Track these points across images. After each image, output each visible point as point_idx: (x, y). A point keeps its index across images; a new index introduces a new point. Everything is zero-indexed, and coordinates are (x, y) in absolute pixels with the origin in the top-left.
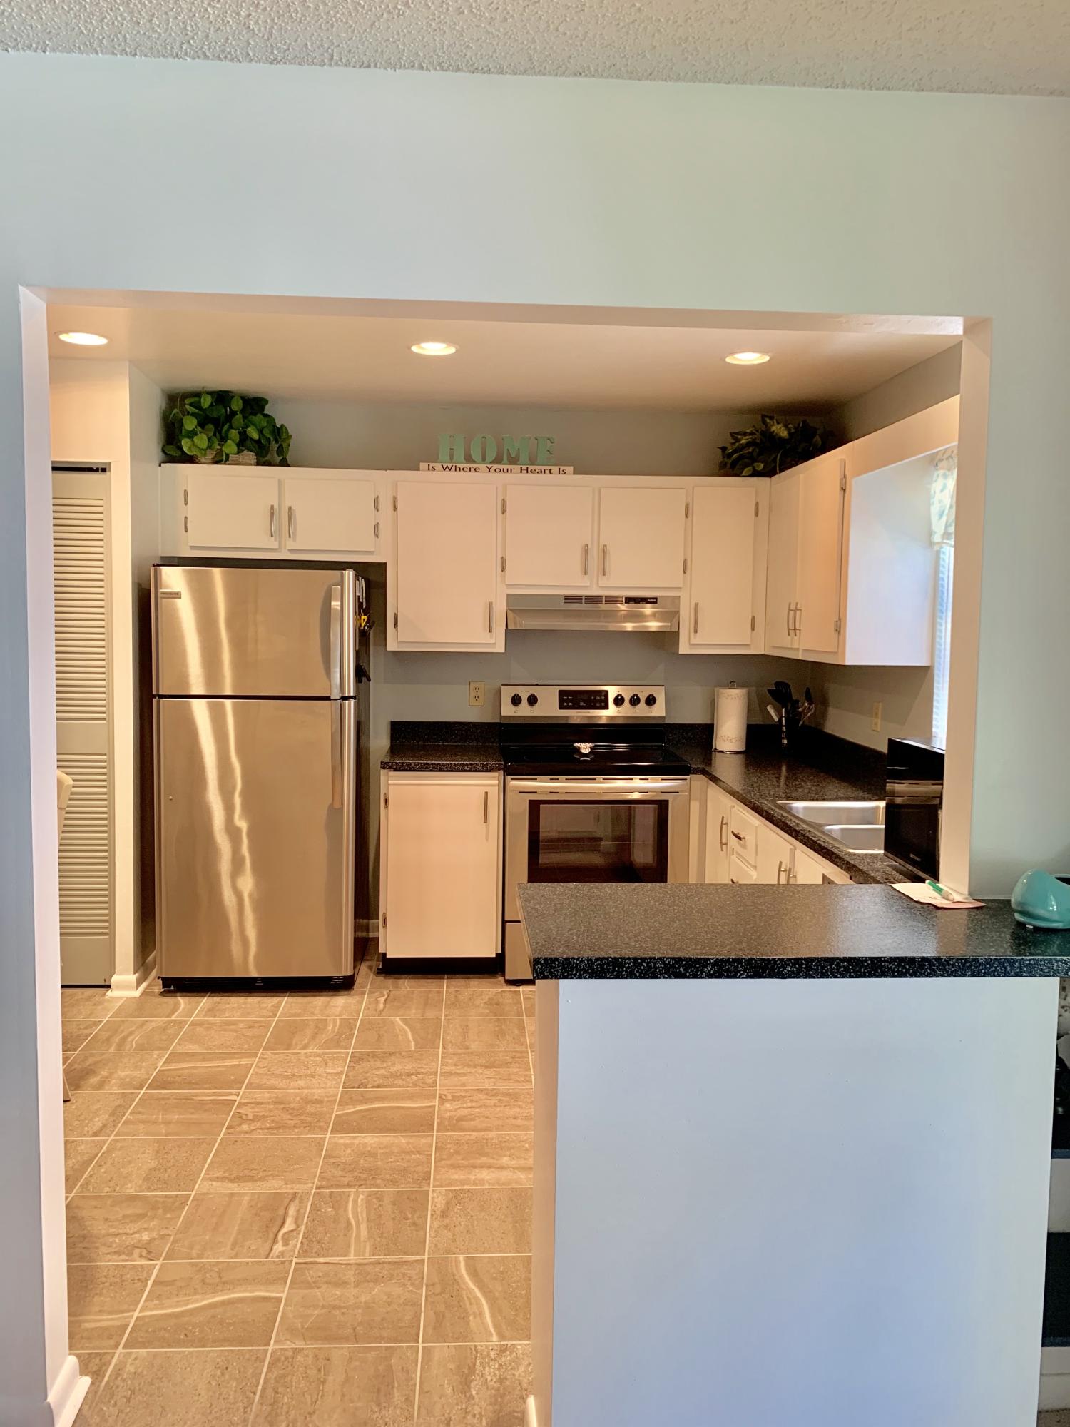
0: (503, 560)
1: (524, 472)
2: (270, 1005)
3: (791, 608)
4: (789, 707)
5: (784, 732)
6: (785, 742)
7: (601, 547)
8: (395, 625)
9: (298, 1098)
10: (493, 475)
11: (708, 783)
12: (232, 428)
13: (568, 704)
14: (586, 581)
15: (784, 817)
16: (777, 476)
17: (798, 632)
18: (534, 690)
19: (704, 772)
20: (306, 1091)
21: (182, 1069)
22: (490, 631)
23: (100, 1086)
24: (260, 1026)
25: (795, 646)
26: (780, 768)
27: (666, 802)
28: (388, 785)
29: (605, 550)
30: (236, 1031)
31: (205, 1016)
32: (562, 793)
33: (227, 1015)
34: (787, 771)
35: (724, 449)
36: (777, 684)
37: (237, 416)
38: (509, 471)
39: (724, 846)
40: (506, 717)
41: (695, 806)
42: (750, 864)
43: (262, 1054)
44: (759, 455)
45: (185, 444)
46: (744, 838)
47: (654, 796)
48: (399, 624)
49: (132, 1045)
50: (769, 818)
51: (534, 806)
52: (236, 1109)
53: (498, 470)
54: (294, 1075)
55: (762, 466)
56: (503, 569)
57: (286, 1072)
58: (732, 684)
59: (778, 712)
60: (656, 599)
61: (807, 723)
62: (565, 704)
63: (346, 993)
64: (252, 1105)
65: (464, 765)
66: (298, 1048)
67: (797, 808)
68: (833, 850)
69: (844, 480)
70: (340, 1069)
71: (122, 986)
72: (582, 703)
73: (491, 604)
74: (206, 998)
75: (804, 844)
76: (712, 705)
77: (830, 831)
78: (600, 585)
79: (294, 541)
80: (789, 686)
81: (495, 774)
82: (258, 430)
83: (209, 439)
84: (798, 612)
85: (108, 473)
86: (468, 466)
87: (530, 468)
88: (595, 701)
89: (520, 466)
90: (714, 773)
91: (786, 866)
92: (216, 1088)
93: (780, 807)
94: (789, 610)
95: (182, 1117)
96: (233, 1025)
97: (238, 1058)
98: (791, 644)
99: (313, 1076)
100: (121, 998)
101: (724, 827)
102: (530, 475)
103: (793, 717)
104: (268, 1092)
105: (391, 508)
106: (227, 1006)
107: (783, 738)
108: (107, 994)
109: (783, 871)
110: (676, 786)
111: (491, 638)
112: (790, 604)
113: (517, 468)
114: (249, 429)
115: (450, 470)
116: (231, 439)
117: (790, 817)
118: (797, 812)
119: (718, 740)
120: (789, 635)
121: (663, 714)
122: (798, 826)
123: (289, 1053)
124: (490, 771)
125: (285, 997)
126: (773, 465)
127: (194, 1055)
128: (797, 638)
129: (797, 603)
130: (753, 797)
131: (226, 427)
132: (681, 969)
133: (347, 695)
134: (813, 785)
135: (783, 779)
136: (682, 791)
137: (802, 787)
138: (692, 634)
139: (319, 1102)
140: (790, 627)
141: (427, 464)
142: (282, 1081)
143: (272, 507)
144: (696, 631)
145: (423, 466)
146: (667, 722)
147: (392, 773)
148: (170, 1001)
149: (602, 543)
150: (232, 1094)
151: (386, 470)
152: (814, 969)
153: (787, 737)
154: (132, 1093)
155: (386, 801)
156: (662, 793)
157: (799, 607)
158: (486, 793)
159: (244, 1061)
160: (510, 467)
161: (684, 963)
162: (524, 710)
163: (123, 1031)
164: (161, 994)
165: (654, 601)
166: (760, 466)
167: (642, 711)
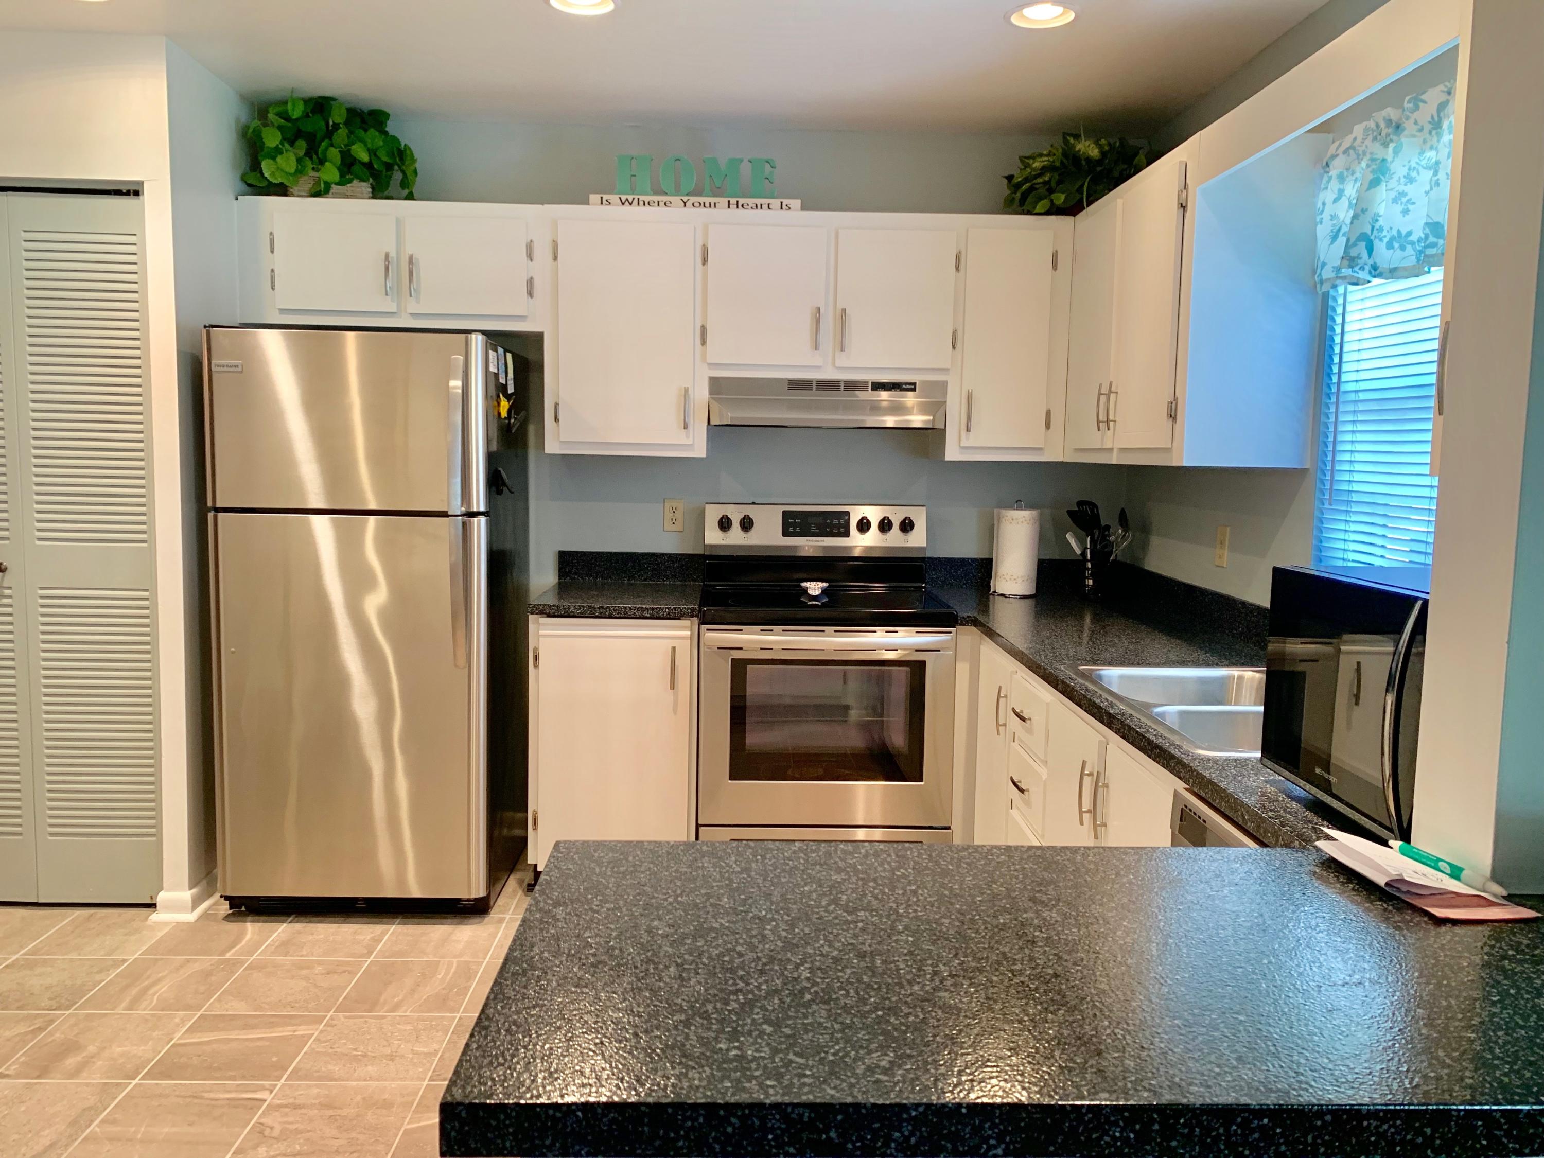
0: (703, 330)
1: (733, 207)
2: (368, 937)
3: (1103, 392)
4: (1096, 536)
5: (1088, 569)
6: (1090, 582)
7: (839, 312)
8: (556, 419)
9: (359, 1098)
10: (689, 210)
11: (981, 639)
12: (332, 145)
13: (795, 529)
14: (817, 361)
15: (1090, 692)
16: (1084, 212)
17: (1111, 424)
18: (751, 511)
19: (975, 623)
20: (373, 1084)
21: (208, 1043)
22: (686, 427)
23: (76, 1072)
24: (345, 972)
25: (1109, 446)
26: (1082, 618)
27: (923, 663)
28: (539, 636)
29: (843, 317)
30: (307, 979)
31: (273, 953)
32: (778, 650)
33: (304, 953)
34: (1092, 622)
35: (1010, 178)
36: (1080, 503)
37: (340, 131)
38: (713, 205)
39: (1001, 728)
40: (711, 546)
41: (963, 670)
42: (1039, 758)
43: (332, 1019)
44: (1059, 183)
45: (267, 167)
46: (1030, 719)
47: (905, 655)
48: (560, 417)
49: (152, 1002)
50: (1068, 691)
51: (739, 668)
52: (260, 1117)
53: (697, 204)
54: (365, 1056)
55: (1062, 197)
56: (704, 342)
57: (355, 1050)
58: (1018, 504)
59: (1081, 541)
60: (915, 384)
61: (1119, 558)
62: (791, 529)
63: (477, 920)
64: (287, 1110)
65: (643, 609)
66: (385, 1009)
67: (1109, 677)
68: (1172, 751)
69: (1185, 192)
70: (436, 1046)
71: (174, 907)
72: (814, 529)
73: (686, 390)
74: (285, 925)
75: (1123, 737)
76: (990, 533)
77: (1162, 715)
78: (837, 365)
79: (418, 301)
80: (1097, 507)
81: (686, 623)
82: (368, 150)
83: (299, 160)
84: (1113, 396)
85: (141, 197)
86: (656, 198)
87: (741, 201)
88: (832, 526)
89: (726, 200)
90: (990, 625)
91: (1093, 768)
92: (244, 1078)
93: (1083, 675)
94: (1100, 394)
95: (174, 1130)
96: (308, 968)
97: (293, 1025)
98: (1102, 444)
99: (391, 1058)
100: (166, 924)
101: (1002, 701)
102: (741, 211)
103: (1101, 552)
104: (317, 1086)
105: (550, 257)
106: (311, 937)
107: (1088, 578)
108: (150, 917)
109: (1088, 775)
110: (937, 642)
111: (688, 437)
112: (1101, 385)
113: (723, 201)
114: (354, 147)
115: (631, 204)
116: (331, 162)
117: (1100, 692)
118: (1110, 684)
119: (998, 578)
120: (1099, 430)
121: (923, 544)
122: (1112, 707)
123: (371, 1017)
124: (679, 619)
125: (393, 924)
126: (1078, 196)
127: (233, 1018)
128: (1110, 433)
129: (1111, 384)
130: (1043, 660)
131: (324, 144)
132: (833, 1134)
133: (475, 510)
134: (1131, 643)
135: (1086, 634)
136: (946, 649)
137: (1114, 646)
138: (964, 432)
139: (387, 1105)
140: (1101, 418)
141: (599, 196)
142: (344, 1066)
143: (387, 256)
144: (968, 430)
145: (594, 198)
146: (928, 555)
147: (544, 620)
148: (234, 927)
149: (840, 306)
150: (263, 1088)
151: (543, 204)
152: (1182, 1135)
153: (1092, 576)
154: (118, 1084)
155: (536, 658)
156: (917, 650)
157: (1113, 389)
158: (674, 649)
159: (302, 1031)
160: (713, 200)
161: (839, 1117)
162: (736, 538)
163: (149, 977)
164: (227, 918)
165: (912, 387)
166: (1060, 198)
167: (895, 539)
